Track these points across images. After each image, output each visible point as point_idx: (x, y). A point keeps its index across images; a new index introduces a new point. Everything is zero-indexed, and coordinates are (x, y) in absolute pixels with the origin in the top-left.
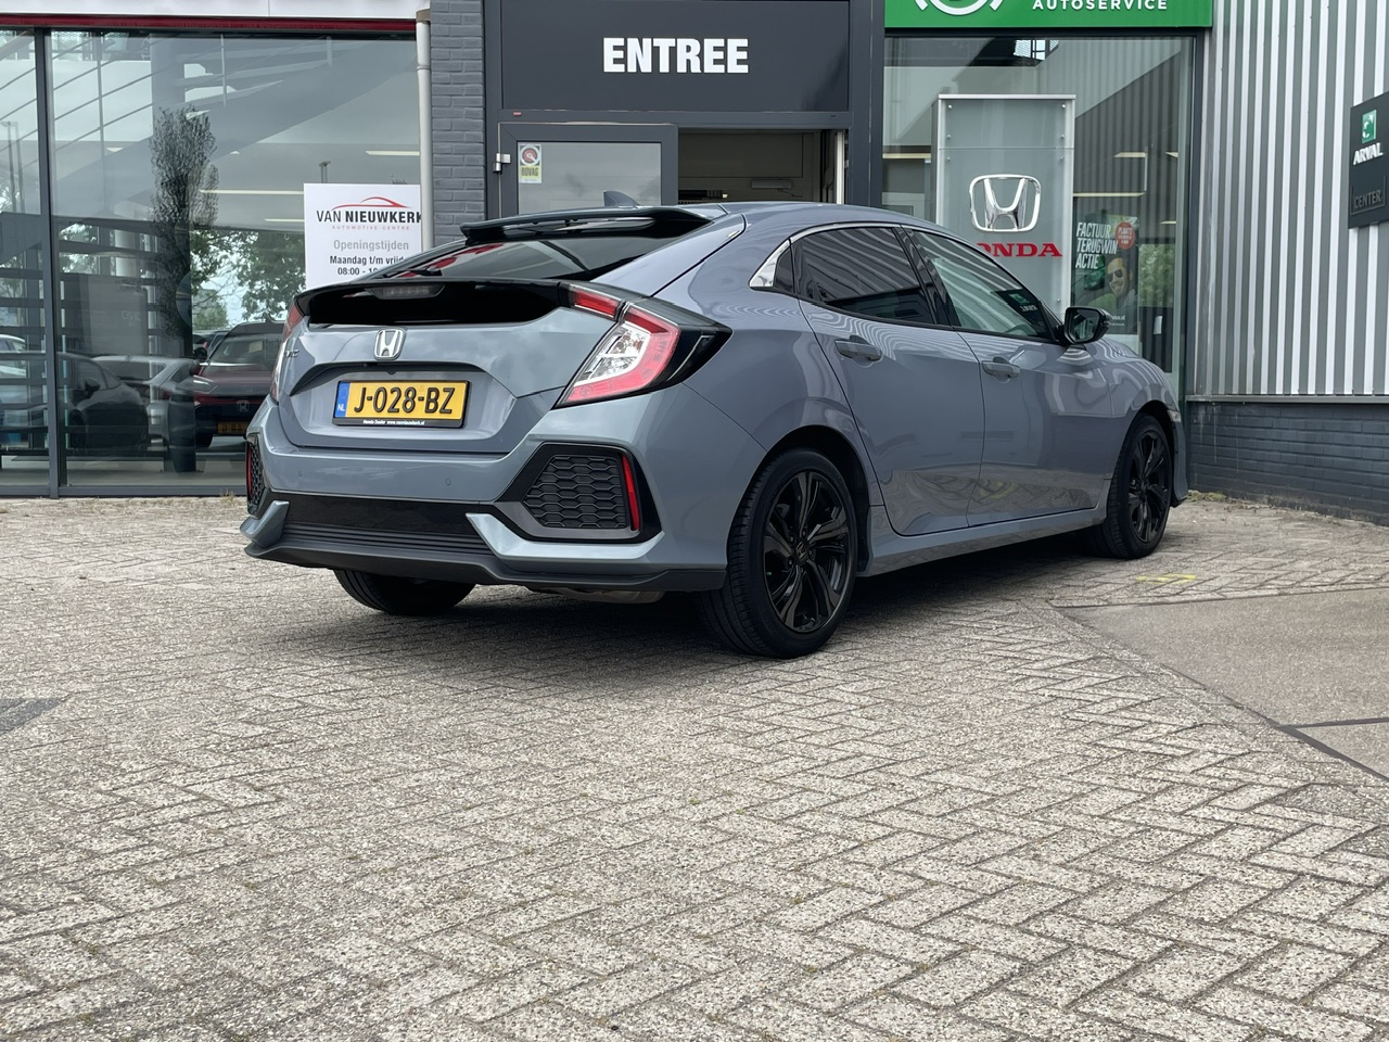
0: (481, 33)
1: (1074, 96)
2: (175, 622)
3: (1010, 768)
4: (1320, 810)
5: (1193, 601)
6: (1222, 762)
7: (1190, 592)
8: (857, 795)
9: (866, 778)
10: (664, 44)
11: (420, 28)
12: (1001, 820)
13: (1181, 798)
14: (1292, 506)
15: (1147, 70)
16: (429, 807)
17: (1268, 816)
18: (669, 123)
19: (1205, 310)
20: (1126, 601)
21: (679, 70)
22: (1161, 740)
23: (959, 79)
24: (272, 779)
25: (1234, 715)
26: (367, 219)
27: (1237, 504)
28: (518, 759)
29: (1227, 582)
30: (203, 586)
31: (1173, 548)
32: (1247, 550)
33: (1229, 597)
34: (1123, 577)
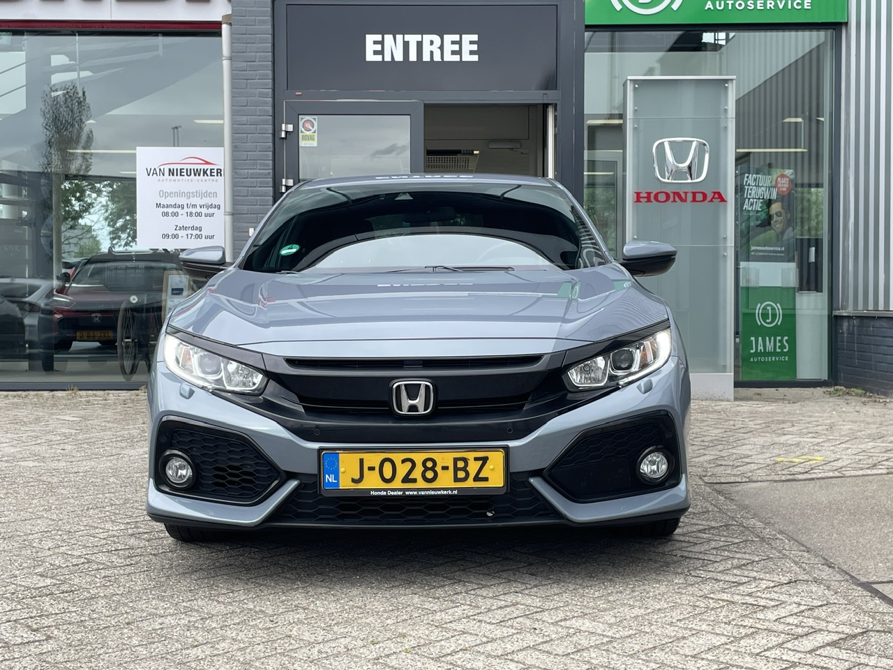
0: (270, 32)
1: (734, 77)
2: (7, 493)
3: (633, 615)
4: (869, 652)
5: (818, 479)
6: (803, 611)
7: (816, 471)
8: (504, 637)
9: (515, 624)
10: (413, 39)
11: (225, 28)
12: (612, 659)
13: (762, 641)
15: (800, 55)
16: (164, 645)
17: (825, 657)
18: (417, 100)
19: (847, 243)
20: (764, 478)
21: (424, 60)
22: (759, 594)
23: (661, 61)
24: (46, 622)
25: (825, 573)
26: (185, 174)
27: (873, 399)
28: (245, 606)
29: (848, 462)
30: (37, 464)
31: (810, 435)
32: (869, 436)
33: (846, 475)
34: (765, 459)
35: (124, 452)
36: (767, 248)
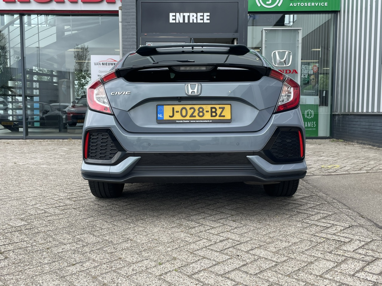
0: (135, 12)
1: (302, 28)
3: (283, 247)
6: (363, 246)
7: (338, 171)
8: (224, 261)
9: (228, 252)
10: (186, 15)
11: (120, 12)
14: (364, 144)
15: (321, 24)
18: (188, 36)
19: (338, 89)
20: (319, 174)
21: (190, 22)
22: (339, 234)
25: (362, 221)
26: (108, 65)
27: (347, 143)
29: (350, 168)
30: (47, 166)
31: (331, 157)
32: (354, 157)
33: (351, 173)
34: (317, 166)
35: (80, 162)
36: (309, 91)
